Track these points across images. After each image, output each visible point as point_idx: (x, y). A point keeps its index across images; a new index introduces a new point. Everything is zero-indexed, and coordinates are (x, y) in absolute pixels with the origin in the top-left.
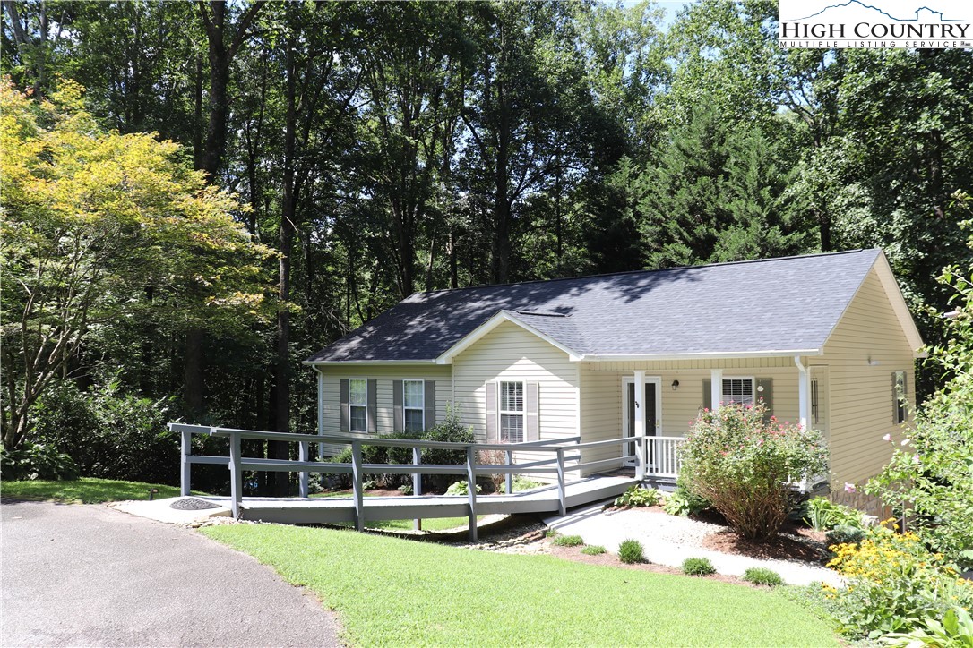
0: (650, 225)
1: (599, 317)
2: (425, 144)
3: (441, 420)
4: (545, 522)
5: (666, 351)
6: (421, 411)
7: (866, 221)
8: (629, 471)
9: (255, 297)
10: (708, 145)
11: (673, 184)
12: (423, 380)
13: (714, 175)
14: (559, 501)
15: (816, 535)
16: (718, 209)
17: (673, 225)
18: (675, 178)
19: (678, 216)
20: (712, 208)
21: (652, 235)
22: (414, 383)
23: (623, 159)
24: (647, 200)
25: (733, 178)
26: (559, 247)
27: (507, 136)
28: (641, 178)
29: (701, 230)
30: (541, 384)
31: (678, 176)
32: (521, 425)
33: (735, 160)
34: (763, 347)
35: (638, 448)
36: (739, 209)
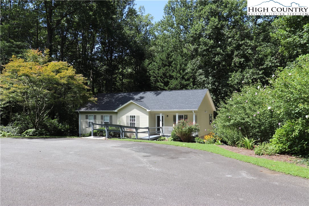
0: (153, 77)
1: (150, 102)
5: (167, 109)
6: (108, 122)
7: (203, 79)
10: (168, 58)
11: (159, 68)
12: (109, 115)
13: (169, 66)
16: (170, 75)
17: (159, 78)
18: (159, 66)
19: (160, 76)
21: (153, 80)
22: (106, 116)
23: (146, 60)
24: (152, 71)
25: (173, 67)
28: (150, 65)
29: (166, 80)
30: (140, 116)
32: (135, 124)
33: (174, 63)
35: (160, 129)
36: (175, 75)
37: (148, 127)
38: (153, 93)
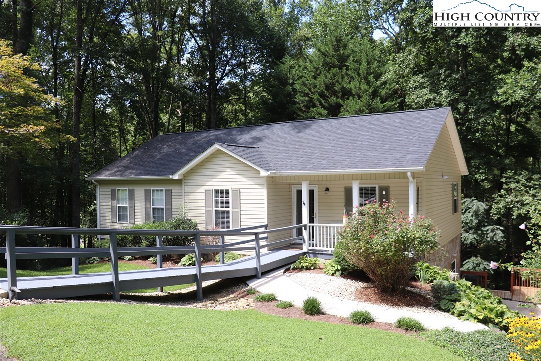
0: (302, 97)
1: (277, 148)
2: (166, 49)
3: (176, 214)
4: (247, 282)
5: (323, 168)
6: (163, 209)
7: (427, 96)
8: (299, 246)
9: (38, 128)
10: (337, 49)
11: (316, 72)
12: (164, 189)
13: (340, 67)
14: (256, 268)
15: (423, 286)
16: (343, 88)
17: (316, 96)
18: (317, 69)
19: (319, 91)
20: (340, 87)
21: (303, 102)
22: (157, 190)
23: (286, 58)
24: (300, 82)
25: (351, 69)
26: (246, 112)
27: (215, 44)
28: (297, 68)
29: (333, 99)
30: (241, 191)
31: (319, 68)
32: (228, 217)
33: (353, 59)
34: (387, 166)
35: (304, 231)
36: (355, 88)
37: (266, 224)
38: (290, 126)
